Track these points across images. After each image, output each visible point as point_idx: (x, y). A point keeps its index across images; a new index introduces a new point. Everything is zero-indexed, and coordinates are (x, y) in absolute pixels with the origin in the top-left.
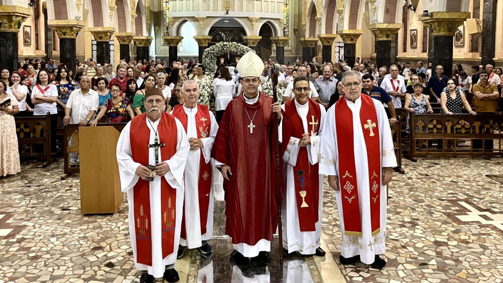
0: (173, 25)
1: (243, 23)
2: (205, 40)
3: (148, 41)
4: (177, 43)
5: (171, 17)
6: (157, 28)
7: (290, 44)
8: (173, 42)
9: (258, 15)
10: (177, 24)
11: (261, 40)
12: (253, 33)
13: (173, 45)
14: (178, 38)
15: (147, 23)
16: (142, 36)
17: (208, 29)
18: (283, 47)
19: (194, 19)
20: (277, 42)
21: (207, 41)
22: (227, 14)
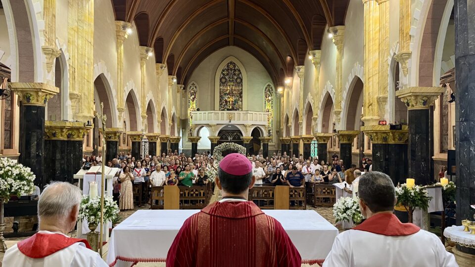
0: (195, 129)
1: (240, 128)
2: (216, 139)
3: (178, 139)
4: (197, 141)
5: (193, 124)
6: (184, 130)
7: (274, 141)
8: (194, 140)
9: (250, 123)
10: (197, 129)
11: (252, 139)
12: (247, 135)
13: (194, 142)
14: (198, 137)
15: (178, 128)
16: (174, 136)
17: (218, 132)
18: (268, 144)
19: (208, 125)
20: (264, 140)
21: (217, 140)
22: (230, 122)
